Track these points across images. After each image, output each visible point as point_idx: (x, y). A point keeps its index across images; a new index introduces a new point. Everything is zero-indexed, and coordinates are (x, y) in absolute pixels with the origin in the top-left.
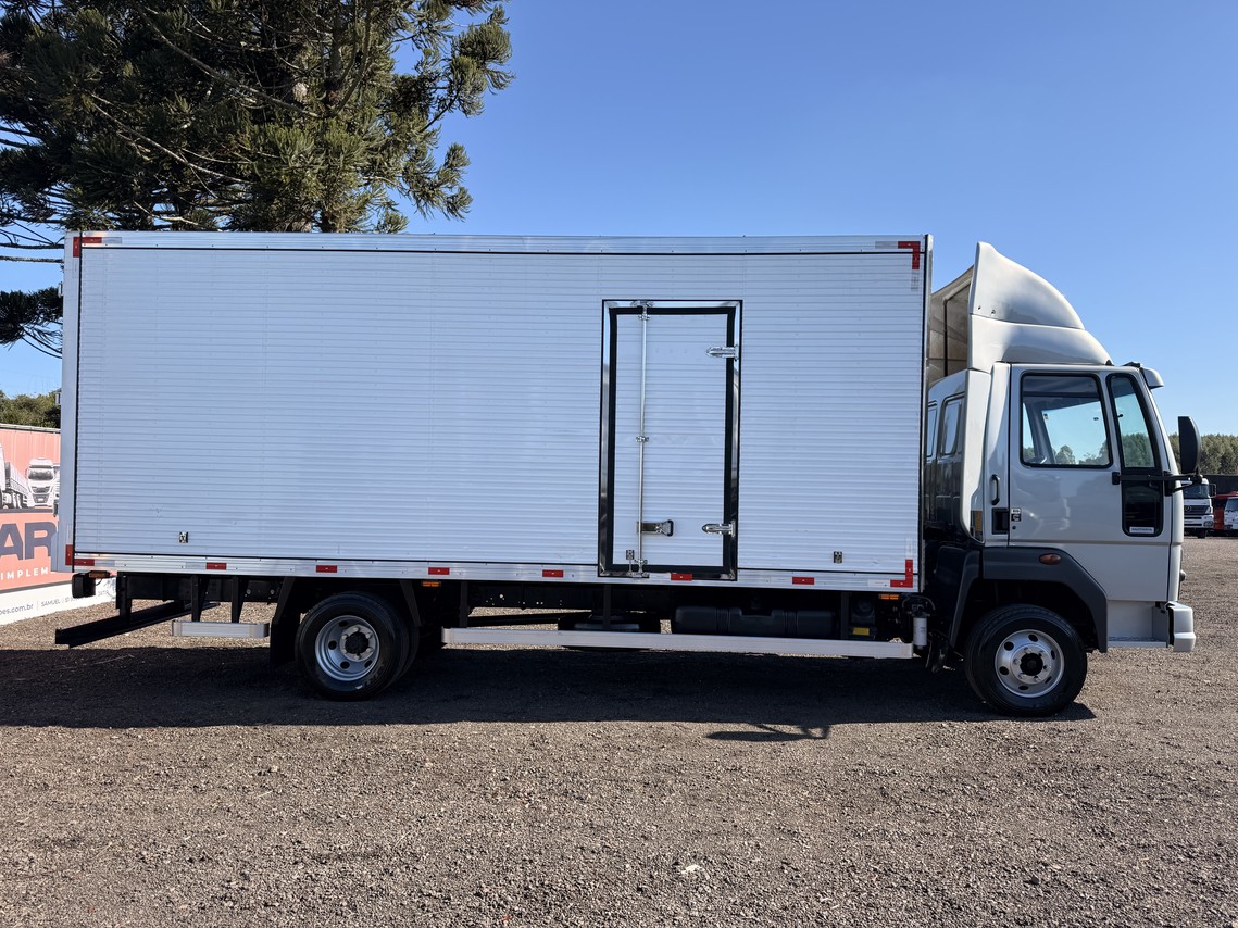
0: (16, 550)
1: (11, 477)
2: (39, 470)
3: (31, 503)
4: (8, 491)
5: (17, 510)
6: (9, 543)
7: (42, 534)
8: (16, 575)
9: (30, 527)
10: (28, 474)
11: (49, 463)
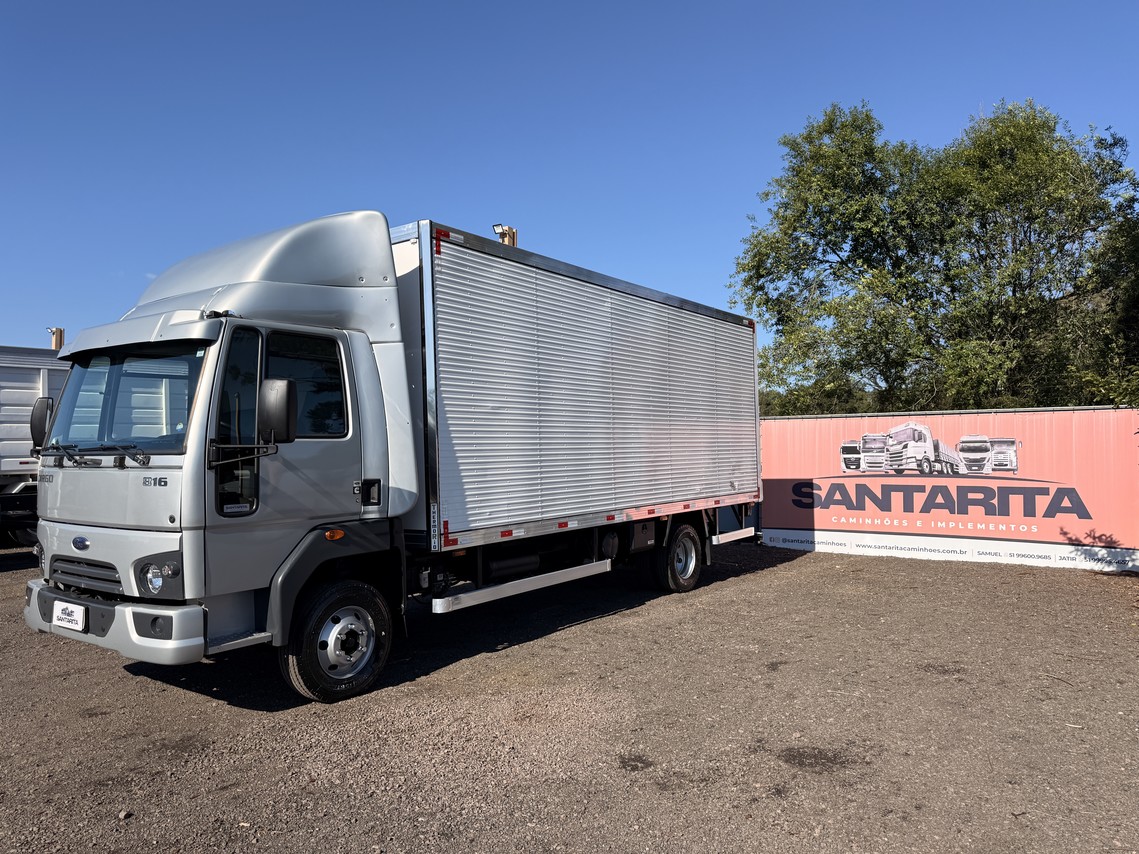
0: (948, 505)
1: (941, 450)
2: (972, 445)
3: (963, 470)
4: (936, 461)
5: (948, 475)
6: (940, 499)
7: (980, 496)
8: (947, 525)
9: (962, 490)
10: (959, 447)
11: (986, 439)
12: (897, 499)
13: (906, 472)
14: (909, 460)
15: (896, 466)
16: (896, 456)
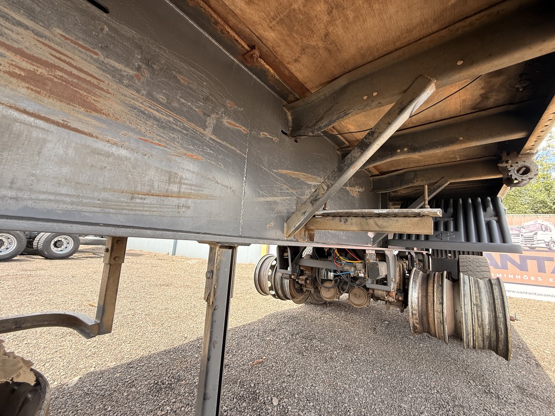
12: (532, 265)
13: (537, 249)
14: (539, 242)
15: (530, 245)
16: (530, 239)
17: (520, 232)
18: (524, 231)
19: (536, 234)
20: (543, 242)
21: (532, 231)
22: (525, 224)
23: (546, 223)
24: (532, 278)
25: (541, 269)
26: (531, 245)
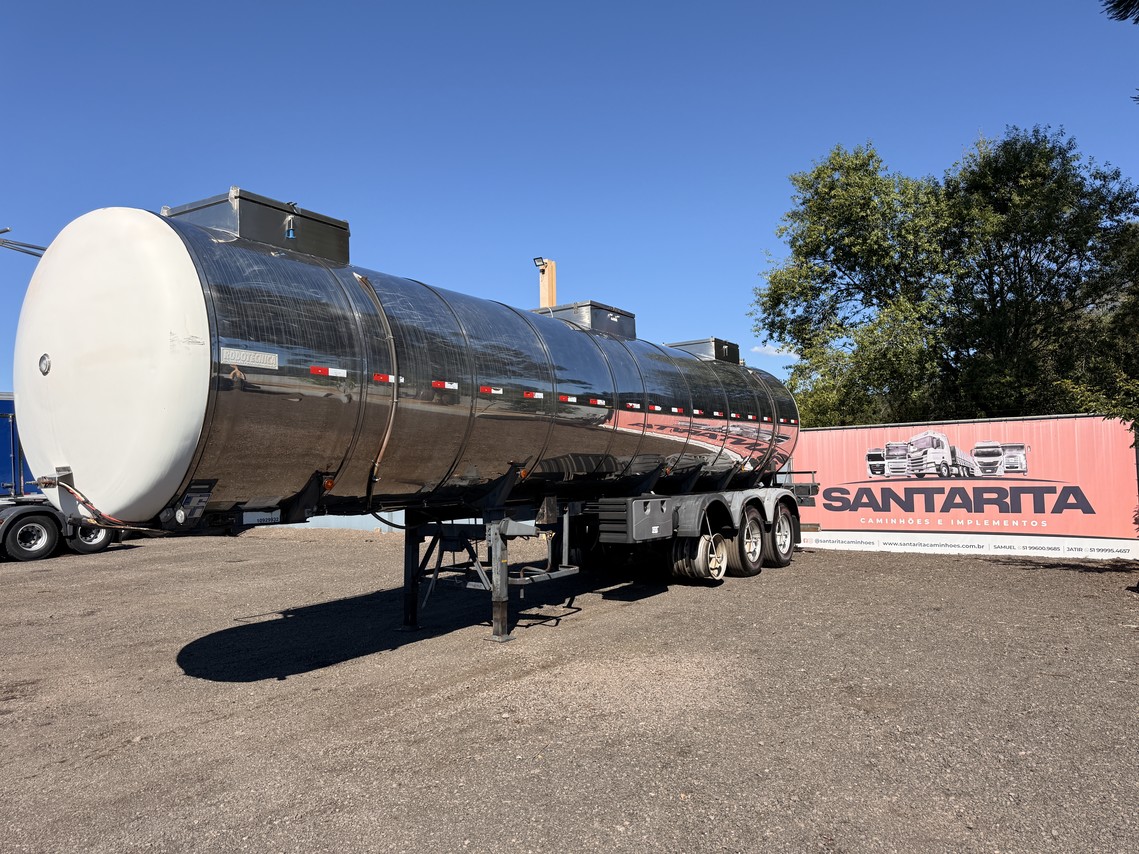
0: (966, 505)
1: (957, 455)
2: (985, 450)
3: (978, 472)
4: (953, 465)
5: (964, 478)
6: (958, 500)
7: (995, 496)
8: (966, 522)
9: (978, 491)
10: (974, 452)
11: (998, 444)
12: (919, 500)
13: (926, 476)
14: (929, 465)
15: (917, 471)
16: (917, 462)
17: (906, 450)
18: (912, 449)
19: (925, 453)
20: (933, 465)
21: (920, 450)
22: (913, 439)
23: (937, 436)
24: (919, 521)
25: (930, 507)
26: (920, 470)
